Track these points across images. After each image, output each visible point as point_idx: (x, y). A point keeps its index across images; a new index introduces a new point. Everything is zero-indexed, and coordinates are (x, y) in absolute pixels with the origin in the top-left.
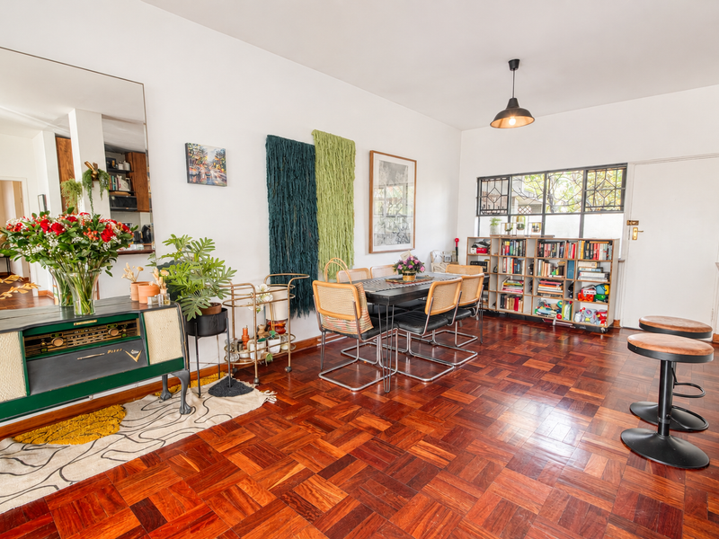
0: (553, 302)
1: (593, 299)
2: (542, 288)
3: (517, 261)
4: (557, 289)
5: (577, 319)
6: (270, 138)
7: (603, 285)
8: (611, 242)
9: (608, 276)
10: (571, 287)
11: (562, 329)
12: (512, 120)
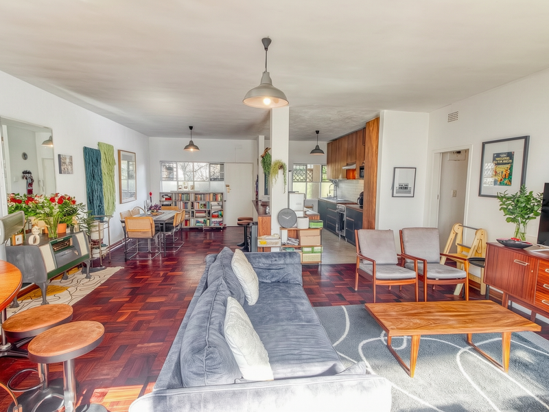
0: (202, 220)
1: (218, 217)
2: (197, 215)
3: (186, 203)
4: (204, 215)
5: (213, 225)
6: (85, 149)
7: (221, 211)
8: (222, 194)
9: (222, 207)
10: (209, 213)
11: (207, 231)
12: (192, 150)
